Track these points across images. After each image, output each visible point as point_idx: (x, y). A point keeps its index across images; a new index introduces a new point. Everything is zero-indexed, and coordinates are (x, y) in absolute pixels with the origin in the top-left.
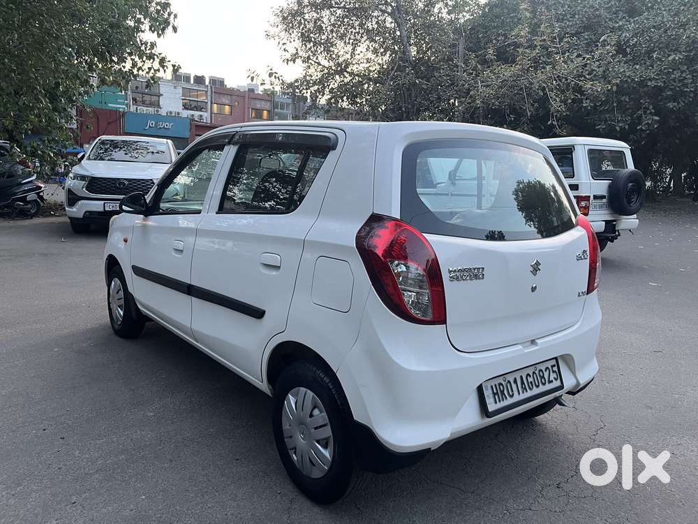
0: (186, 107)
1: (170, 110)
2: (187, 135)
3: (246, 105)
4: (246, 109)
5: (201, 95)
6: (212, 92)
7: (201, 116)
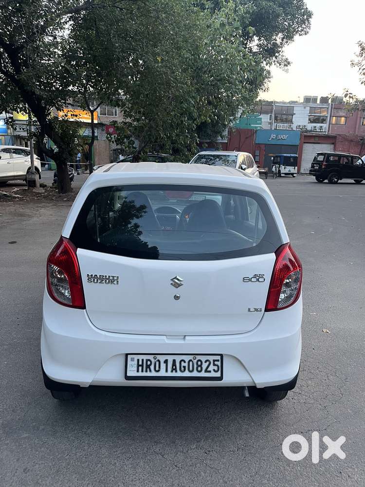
0: (312, 121)
1: (299, 124)
2: (298, 143)
3: (359, 116)
4: (358, 119)
5: (323, 112)
6: (332, 108)
7: (321, 127)
